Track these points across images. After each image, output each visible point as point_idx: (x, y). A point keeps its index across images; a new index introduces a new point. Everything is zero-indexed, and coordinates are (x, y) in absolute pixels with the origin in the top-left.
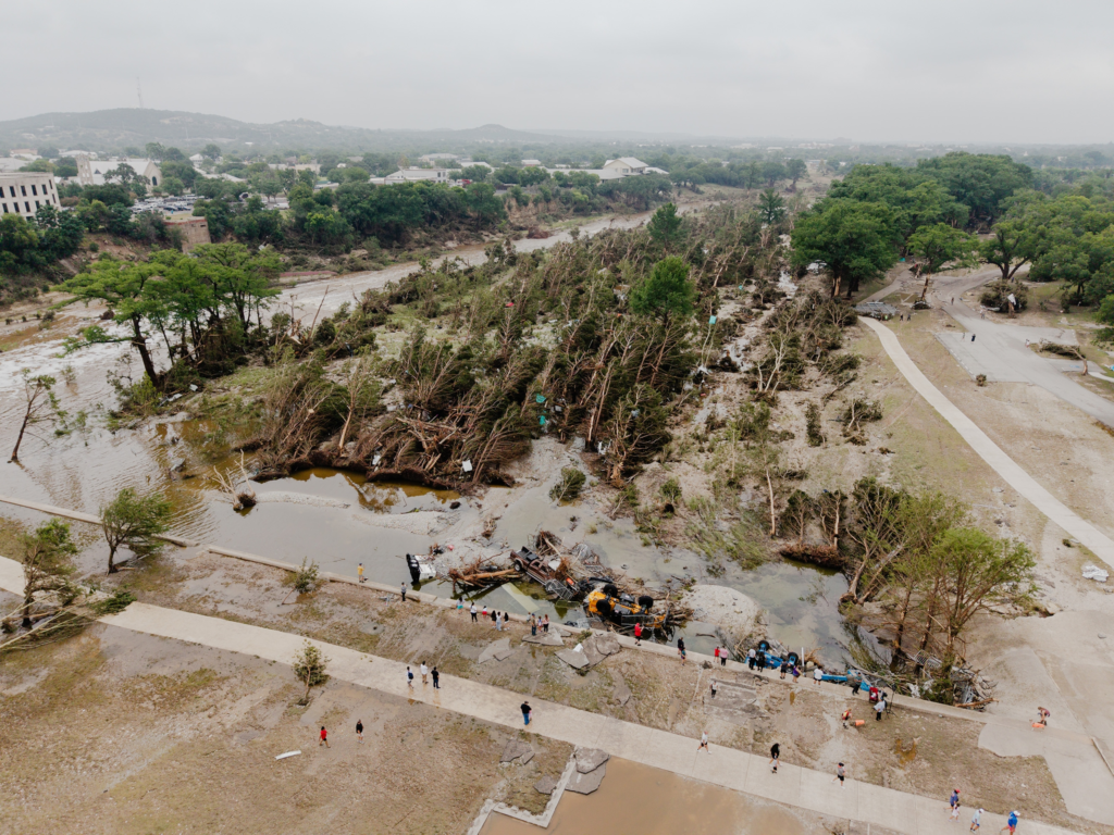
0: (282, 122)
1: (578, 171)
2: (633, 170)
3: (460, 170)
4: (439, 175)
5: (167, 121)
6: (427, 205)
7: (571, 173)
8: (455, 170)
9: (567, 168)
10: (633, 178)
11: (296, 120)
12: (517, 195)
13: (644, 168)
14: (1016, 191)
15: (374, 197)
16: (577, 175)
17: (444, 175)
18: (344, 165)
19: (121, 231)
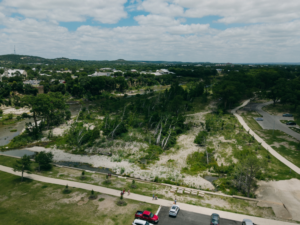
0: (57, 58)
1: (148, 73)
2: (165, 73)
3: (113, 73)
4: (108, 74)
5: (22, 58)
6: (105, 83)
7: (146, 74)
8: (112, 73)
9: (145, 72)
10: (165, 75)
11: (61, 58)
12: (131, 80)
13: (168, 72)
14: (279, 79)
15: (90, 80)
16: (148, 74)
17: (109, 74)
18: (79, 71)
19: (20, 89)
